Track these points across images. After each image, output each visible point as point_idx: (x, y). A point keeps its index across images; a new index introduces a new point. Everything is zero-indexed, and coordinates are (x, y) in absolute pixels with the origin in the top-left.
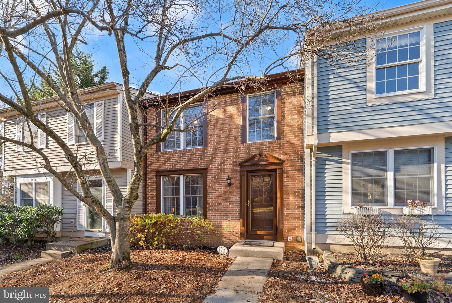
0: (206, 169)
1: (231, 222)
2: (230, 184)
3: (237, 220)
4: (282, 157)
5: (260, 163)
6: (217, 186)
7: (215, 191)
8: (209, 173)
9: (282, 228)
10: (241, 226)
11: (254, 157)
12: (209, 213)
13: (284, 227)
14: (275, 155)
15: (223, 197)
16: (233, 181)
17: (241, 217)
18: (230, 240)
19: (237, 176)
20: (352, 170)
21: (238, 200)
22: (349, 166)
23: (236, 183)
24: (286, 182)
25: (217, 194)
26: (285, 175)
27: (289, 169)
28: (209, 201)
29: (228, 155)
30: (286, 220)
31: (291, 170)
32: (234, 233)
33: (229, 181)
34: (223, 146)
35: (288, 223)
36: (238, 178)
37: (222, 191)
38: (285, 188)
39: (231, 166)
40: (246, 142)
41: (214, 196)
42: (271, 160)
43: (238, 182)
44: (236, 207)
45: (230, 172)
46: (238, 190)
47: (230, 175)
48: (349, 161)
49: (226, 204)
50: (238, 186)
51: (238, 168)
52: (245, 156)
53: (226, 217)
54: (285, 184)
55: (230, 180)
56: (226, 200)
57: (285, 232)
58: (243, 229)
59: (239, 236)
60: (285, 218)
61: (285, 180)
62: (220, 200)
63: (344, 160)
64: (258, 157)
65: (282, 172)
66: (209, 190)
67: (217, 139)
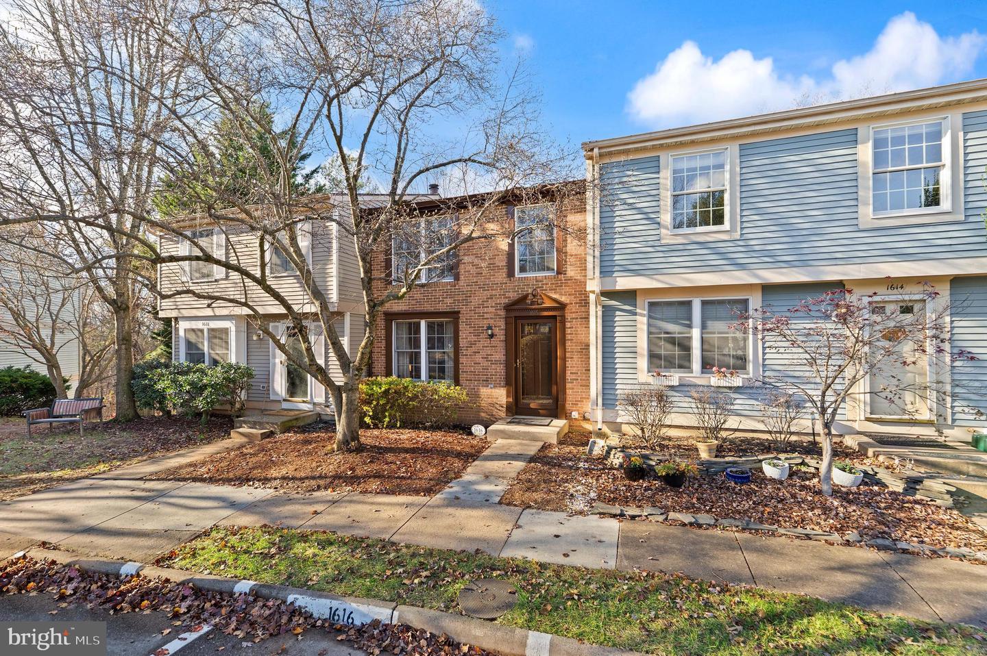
0: (459, 312)
1: (493, 390)
2: (492, 336)
3: (503, 387)
4: (563, 299)
5: (534, 307)
6: (473, 338)
7: (471, 344)
8: (462, 319)
9: (565, 400)
10: (508, 396)
11: (525, 297)
12: (462, 376)
13: (568, 399)
14: (554, 296)
15: (483, 353)
16: (496, 331)
17: (508, 384)
18: (492, 415)
19: (502, 324)
20: (649, 325)
21: (503, 358)
22: (645, 320)
23: (500, 332)
24: (570, 334)
25: (474, 349)
26: (568, 325)
27: (574, 315)
28: (462, 360)
29: (488, 293)
30: (570, 389)
31: (577, 318)
32: (497, 406)
33: (490, 332)
34: (481, 280)
35: (571, 393)
36: (503, 327)
37: (480, 345)
38: (568, 344)
39: (493, 310)
40: (514, 276)
41: (470, 351)
42: (548, 304)
43: (503, 332)
44: (501, 369)
45: (491, 318)
46: (503, 344)
47: (492, 322)
48: (645, 312)
49: (486, 364)
50: (503, 338)
51: (503, 313)
52: (513, 296)
53: (486, 382)
54: (568, 337)
55: (491, 329)
56: (486, 358)
57: (568, 406)
58: (511, 400)
59: (504, 409)
60: (568, 386)
61: (568, 331)
62: (478, 358)
63: (638, 311)
64: (530, 297)
65: (563, 322)
66: (462, 343)
67: (473, 270)
